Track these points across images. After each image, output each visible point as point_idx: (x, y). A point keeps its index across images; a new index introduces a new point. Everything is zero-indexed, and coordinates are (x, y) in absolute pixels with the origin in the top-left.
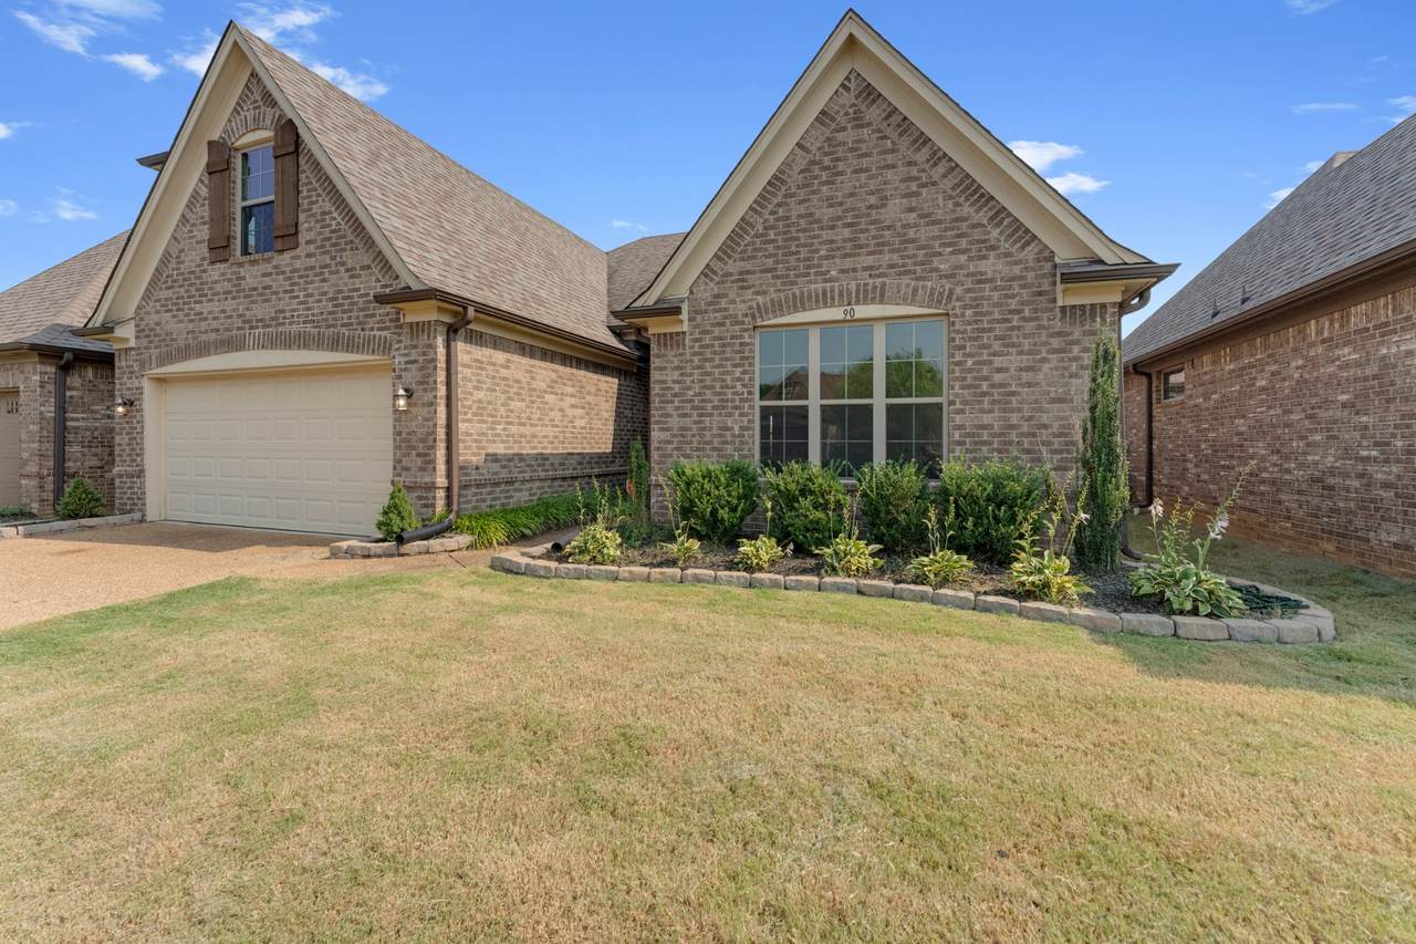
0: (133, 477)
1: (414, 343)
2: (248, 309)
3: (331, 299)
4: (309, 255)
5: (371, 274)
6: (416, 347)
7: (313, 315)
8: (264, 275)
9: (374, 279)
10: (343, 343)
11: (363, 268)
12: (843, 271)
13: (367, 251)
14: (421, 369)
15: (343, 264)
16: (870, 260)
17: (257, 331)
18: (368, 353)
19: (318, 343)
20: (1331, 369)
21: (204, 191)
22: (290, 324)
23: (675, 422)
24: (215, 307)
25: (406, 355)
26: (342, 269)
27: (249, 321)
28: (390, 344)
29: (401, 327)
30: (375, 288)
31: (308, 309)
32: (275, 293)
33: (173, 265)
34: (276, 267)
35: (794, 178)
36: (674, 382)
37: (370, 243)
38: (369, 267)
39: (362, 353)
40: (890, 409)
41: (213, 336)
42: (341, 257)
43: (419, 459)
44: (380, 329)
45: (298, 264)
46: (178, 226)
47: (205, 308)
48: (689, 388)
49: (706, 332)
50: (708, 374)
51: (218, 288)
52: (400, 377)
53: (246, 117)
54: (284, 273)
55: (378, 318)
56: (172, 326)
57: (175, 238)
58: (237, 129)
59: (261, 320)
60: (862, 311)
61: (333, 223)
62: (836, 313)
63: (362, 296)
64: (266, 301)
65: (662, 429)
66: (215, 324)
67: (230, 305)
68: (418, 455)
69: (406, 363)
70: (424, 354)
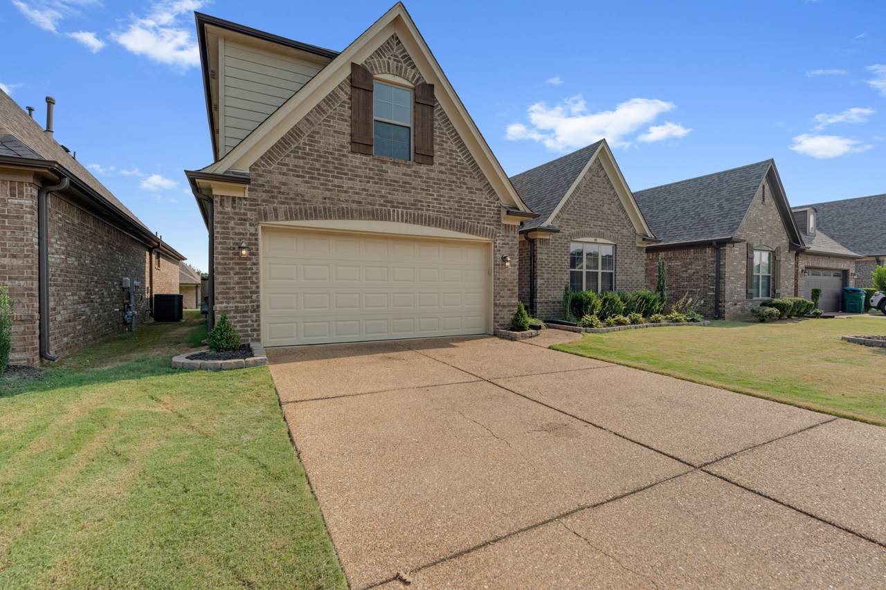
0: (246, 311)
1: (507, 234)
2: (389, 193)
3: (457, 202)
4: (441, 172)
5: (482, 194)
6: (508, 237)
7: (444, 208)
8: (404, 174)
9: (484, 197)
10: (467, 228)
11: (477, 189)
12: (594, 225)
13: (480, 181)
14: (511, 248)
15: (465, 184)
16: (600, 223)
17: (400, 210)
18: (483, 236)
19: (451, 226)
20: (652, 267)
21: (345, 97)
22: (427, 210)
23: (546, 276)
24: (358, 185)
25: (503, 240)
26: (464, 186)
27: (391, 202)
28: (495, 235)
29: (500, 225)
30: (485, 202)
31: (441, 204)
32: (414, 188)
33: (304, 140)
34: (415, 172)
35: (583, 189)
36: (546, 259)
37: (482, 177)
38: (481, 190)
39: (479, 236)
40: (602, 273)
41: (355, 206)
42: (464, 180)
43: (509, 292)
44: (488, 224)
45: (433, 175)
46: (311, 111)
47: (346, 184)
48: (550, 262)
49: (557, 240)
50: (557, 257)
51: (359, 172)
52: (499, 251)
53: (388, 63)
54: (421, 177)
55: (487, 218)
56: (303, 188)
57: (307, 120)
58: (380, 67)
59: (402, 203)
60: (600, 240)
61: (459, 158)
62: (592, 240)
63: (477, 204)
64: (406, 191)
65: (541, 279)
66: (356, 197)
67: (371, 187)
68: (509, 290)
69: (503, 244)
70: (512, 241)
